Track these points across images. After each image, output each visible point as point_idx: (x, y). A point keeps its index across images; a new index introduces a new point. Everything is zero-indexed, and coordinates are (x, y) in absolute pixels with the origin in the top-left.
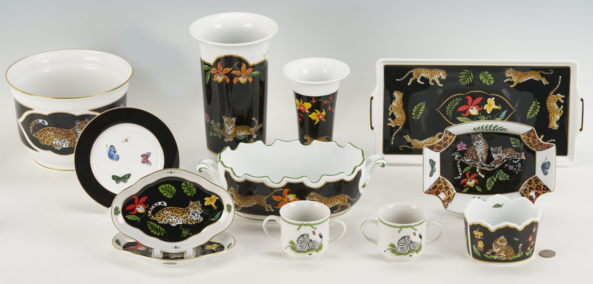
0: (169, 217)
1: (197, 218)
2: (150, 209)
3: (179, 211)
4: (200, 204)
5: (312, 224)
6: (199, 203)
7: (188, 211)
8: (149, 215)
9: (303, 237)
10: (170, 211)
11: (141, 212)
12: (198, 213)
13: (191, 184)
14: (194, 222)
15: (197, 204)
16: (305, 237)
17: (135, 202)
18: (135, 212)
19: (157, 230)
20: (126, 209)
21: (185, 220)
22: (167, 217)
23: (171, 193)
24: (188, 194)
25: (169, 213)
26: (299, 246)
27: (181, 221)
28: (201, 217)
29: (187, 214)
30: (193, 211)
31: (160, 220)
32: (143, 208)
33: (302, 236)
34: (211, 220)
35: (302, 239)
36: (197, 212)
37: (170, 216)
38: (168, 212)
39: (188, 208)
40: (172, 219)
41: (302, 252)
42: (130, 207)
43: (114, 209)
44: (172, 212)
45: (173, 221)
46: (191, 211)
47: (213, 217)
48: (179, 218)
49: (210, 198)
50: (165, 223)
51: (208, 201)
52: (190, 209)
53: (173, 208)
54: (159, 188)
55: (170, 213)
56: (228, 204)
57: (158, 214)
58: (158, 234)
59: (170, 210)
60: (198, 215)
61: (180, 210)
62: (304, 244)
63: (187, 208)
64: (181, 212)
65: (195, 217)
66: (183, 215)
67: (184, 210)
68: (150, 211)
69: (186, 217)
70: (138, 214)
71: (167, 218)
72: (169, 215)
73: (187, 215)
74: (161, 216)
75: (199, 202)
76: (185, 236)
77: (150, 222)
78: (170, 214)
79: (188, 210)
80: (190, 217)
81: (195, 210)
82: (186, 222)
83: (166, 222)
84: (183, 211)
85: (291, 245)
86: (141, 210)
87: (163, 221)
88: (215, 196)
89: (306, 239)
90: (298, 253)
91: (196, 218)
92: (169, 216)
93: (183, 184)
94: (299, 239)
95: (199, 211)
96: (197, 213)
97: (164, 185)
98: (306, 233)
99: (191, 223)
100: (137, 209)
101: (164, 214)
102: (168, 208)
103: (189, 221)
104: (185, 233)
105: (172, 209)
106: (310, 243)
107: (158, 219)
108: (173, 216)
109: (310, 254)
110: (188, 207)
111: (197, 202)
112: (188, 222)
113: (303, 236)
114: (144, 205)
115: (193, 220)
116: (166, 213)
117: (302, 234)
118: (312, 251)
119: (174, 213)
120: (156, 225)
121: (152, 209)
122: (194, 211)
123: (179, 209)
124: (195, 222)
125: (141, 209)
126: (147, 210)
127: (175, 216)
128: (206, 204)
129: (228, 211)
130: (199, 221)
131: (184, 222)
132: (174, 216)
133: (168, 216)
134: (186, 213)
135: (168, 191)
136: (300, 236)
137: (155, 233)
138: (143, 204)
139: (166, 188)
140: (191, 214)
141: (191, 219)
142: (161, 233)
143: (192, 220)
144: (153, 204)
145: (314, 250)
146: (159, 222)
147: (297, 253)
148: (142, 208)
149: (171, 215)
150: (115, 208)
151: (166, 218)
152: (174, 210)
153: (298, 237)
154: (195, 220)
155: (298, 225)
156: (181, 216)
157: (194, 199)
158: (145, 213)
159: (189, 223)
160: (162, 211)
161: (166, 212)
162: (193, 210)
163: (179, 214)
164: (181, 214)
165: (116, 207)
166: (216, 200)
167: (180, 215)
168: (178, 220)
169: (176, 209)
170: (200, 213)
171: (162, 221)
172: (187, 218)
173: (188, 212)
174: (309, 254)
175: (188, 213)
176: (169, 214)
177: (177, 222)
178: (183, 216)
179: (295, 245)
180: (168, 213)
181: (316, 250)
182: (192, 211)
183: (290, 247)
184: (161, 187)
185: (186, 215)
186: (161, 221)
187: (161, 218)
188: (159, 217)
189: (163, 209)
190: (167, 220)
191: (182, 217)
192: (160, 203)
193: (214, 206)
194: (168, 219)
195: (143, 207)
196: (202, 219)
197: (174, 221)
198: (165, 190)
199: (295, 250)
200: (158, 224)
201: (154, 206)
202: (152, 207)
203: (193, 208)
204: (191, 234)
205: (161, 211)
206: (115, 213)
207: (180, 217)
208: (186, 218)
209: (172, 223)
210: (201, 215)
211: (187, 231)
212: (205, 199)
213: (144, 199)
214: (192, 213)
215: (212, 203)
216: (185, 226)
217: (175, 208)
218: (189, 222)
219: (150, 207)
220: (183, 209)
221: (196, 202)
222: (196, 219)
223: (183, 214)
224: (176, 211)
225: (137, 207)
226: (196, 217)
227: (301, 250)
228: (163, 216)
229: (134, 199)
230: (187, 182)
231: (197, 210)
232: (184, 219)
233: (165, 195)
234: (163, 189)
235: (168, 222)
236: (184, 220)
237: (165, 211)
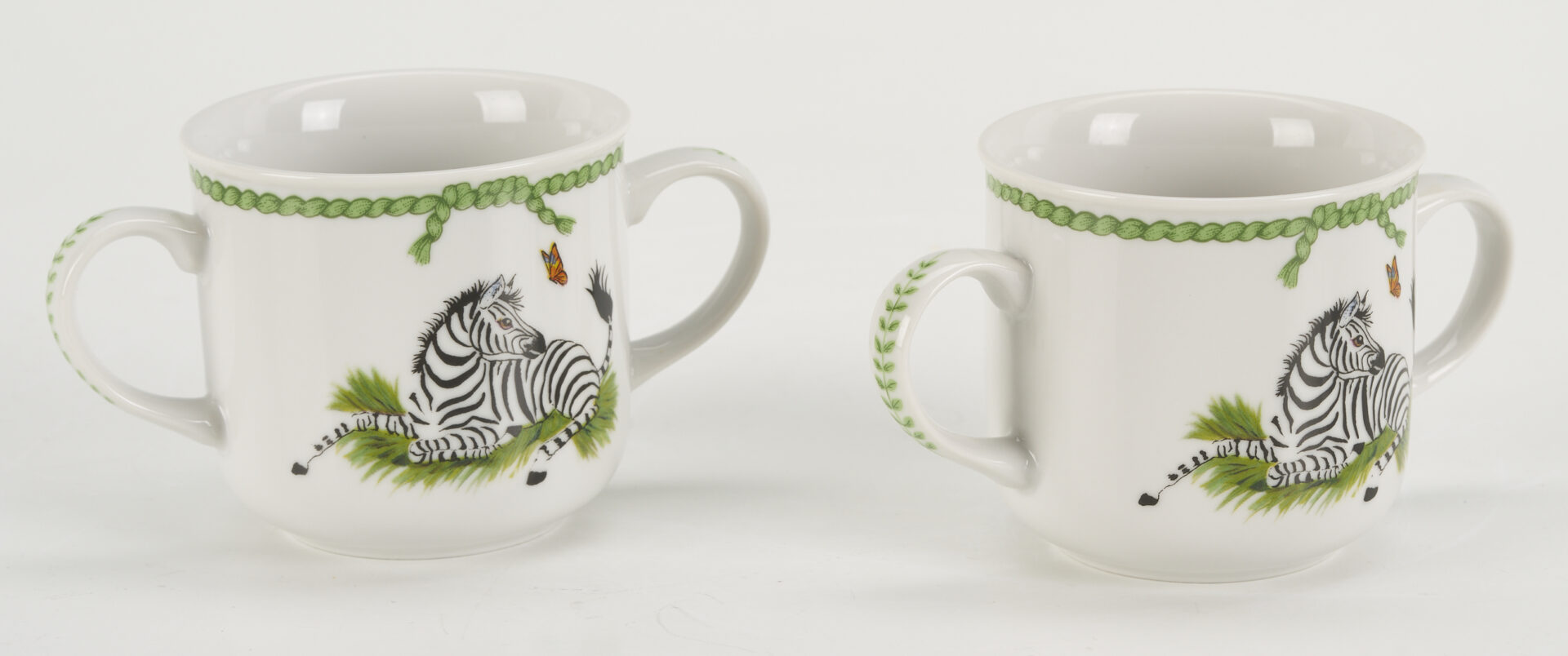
5: (533, 181)
9: (468, 322)
16: (486, 316)
26: (433, 417)
33: (456, 306)
35: (463, 336)
41: (467, 461)
62: (485, 387)
85: (351, 419)
89: (496, 330)
90: (430, 483)
94: (430, 339)
98: (488, 277)
106: (534, 363)
109: (536, 478)
113: (467, 309)
117: (456, 292)
118: (552, 446)
136: (443, 308)
145: (563, 437)
147: (420, 485)
153: (425, 329)
155: (413, 204)
174: (523, 475)
179: (394, 410)
181: (574, 428)
183: (351, 446)
199: (401, 460)
227: (455, 444)
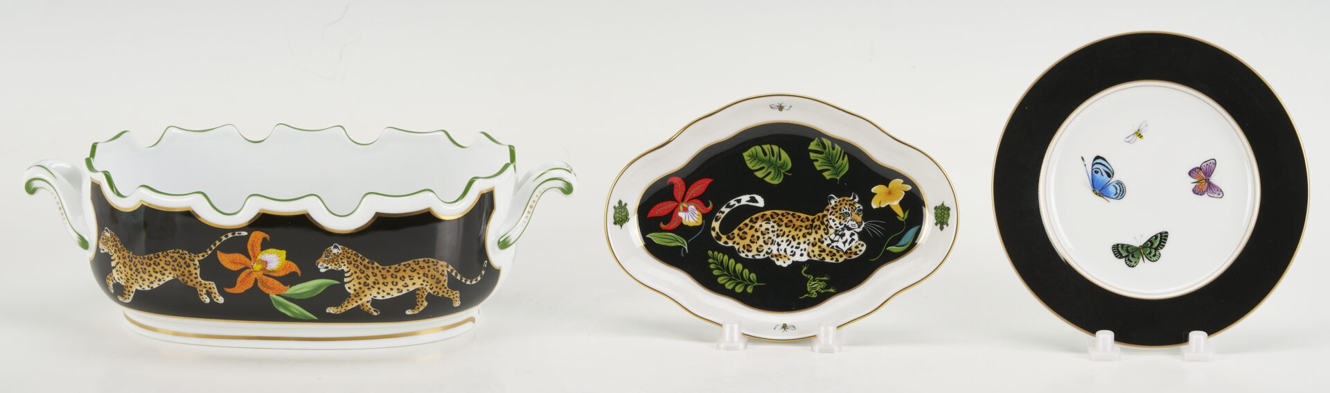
0: (771, 241)
1: (850, 243)
2: (718, 214)
3: (799, 223)
4: (858, 203)
6: (857, 200)
7: (823, 223)
8: (714, 234)
10: (774, 222)
11: (691, 225)
12: (852, 231)
13: (837, 146)
14: (841, 256)
15: (850, 205)
17: (675, 195)
18: (673, 225)
19: (735, 276)
20: (649, 215)
21: (816, 249)
22: (766, 239)
23: (779, 171)
24: (827, 175)
25: (771, 229)
27: (805, 253)
28: (862, 243)
29: (821, 232)
30: (838, 225)
31: (744, 247)
32: (697, 212)
34: (888, 251)
36: (850, 226)
37: (774, 238)
38: (769, 226)
39: (825, 216)
40: (779, 245)
42: (660, 210)
43: (615, 207)
44: (779, 226)
45: (782, 253)
46: (832, 223)
47: (895, 242)
48: (799, 243)
49: (888, 187)
50: (757, 257)
51: (883, 197)
52: (829, 217)
53: (783, 215)
54: (745, 154)
55: (773, 227)
56: (939, 204)
57: (740, 229)
58: (739, 289)
59: (772, 220)
60: (852, 235)
61: (802, 221)
63: (820, 214)
64: (804, 225)
65: (844, 243)
66: (810, 234)
67: (813, 221)
68: (717, 220)
69: (819, 240)
70: (683, 230)
71: (764, 242)
72: (771, 235)
73: (822, 236)
74: (749, 237)
75: (854, 198)
76: (814, 296)
77: (716, 253)
78: (773, 232)
79: (825, 219)
80: (829, 242)
81: (843, 222)
82: (820, 255)
83: (762, 254)
84: (810, 222)
86: (691, 220)
87: (754, 252)
88: (902, 181)
91: (847, 244)
92: (770, 238)
93: (812, 146)
95: (855, 223)
96: (849, 229)
97: (758, 148)
99: (832, 259)
100: (681, 214)
101: (756, 231)
102: (768, 213)
103: (827, 252)
104: (815, 288)
105: (780, 217)
107: (738, 244)
108: (783, 236)
110: (825, 212)
111: (851, 198)
112: (824, 255)
114: (701, 204)
115: (838, 251)
116: (763, 229)
119: (783, 228)
120: (732, 261)
121: (723, 216)
122: (840, 224)
123: (799, 217)
124: (845, 257)
125: (691, 216)
126: (708, 217)
127: (788, 236)
128: (875, 205)
129: (939, 225)
130: (856, 253)
131: (812, 254)
132: (785, 238)
133: (767, 236)
134: (819, 229)
135: (770, 164)
137: (729, 286)
138: (698, 201)
139: (765, 154)
140: (831, 231)
141: (833, 247)
142: (746, 286)
143: (834, 251)
144: (725, 201)
146: (743, 255)
148: (693, 213)
149: (775, 233)
150: (617, 205)
151: (761, 242)
152: (784, 219)
154: (845, 250)
156: (804, 236)
157: (842, 188)
158: (701, 226)
159: (828, 260)
160: (751, 221)
161: (761, 226)
162: (837, 222)
163: (798, 232)
164: (804, 231)
165: (620, 202)
166: (904, 193)
167: (801, 234)
168: (797, 248)
169: (790, 218)
170: (858, 230)
171: (751, 251)
172: (823, 242)
173: (824, 227)
175: (824, 229)
176: (770, 231)
177: (793, 255)
178: (811, 238)
180: (767, 229)
182: (834, 222)
184: (749, 152)
185: (818, 236)
186: (749, 251)
187: (747, 242)
188: (742, 238)
189: (754, 216)
190: (766, 248)
191: (806, 239)
192: (745, 199)
193: (899, 211)
194: (767, 244)
195: (697, 209)
196: (864, 249)
197: (785, 251)
198: (762, 161)
200: (739, 259)
201: (728, 206)
202: (723, 209)
203: (837, 215)
204: (831, 290)
205: (747, 221)
206: (615, 218)
207: (802, 240)
208: (819, 244)
209: (779, 256)
210: (862, 236)
211: (820, 281)
212: (873, 190)
213: (700, 186)
214: (836, 231)
215: (893, 200)
216: (816, 267)
217: (789, 214)
218: (828, 255)
219: (717, 208)
220: (811, 217)
221: (847, 198)
222: (847, 246)
223: (810, 231)
224: (791, 221)
225: (681, 208)
226: (847, 241)
228: (753, 236)
229: (672, 186)
230: (825, 140)
231: (851, 222)
232: (814, 245)
233: (760, 174)
234: (754, 157)
235: (767, 253)
236: (814, 249)
237: (759, 222)
